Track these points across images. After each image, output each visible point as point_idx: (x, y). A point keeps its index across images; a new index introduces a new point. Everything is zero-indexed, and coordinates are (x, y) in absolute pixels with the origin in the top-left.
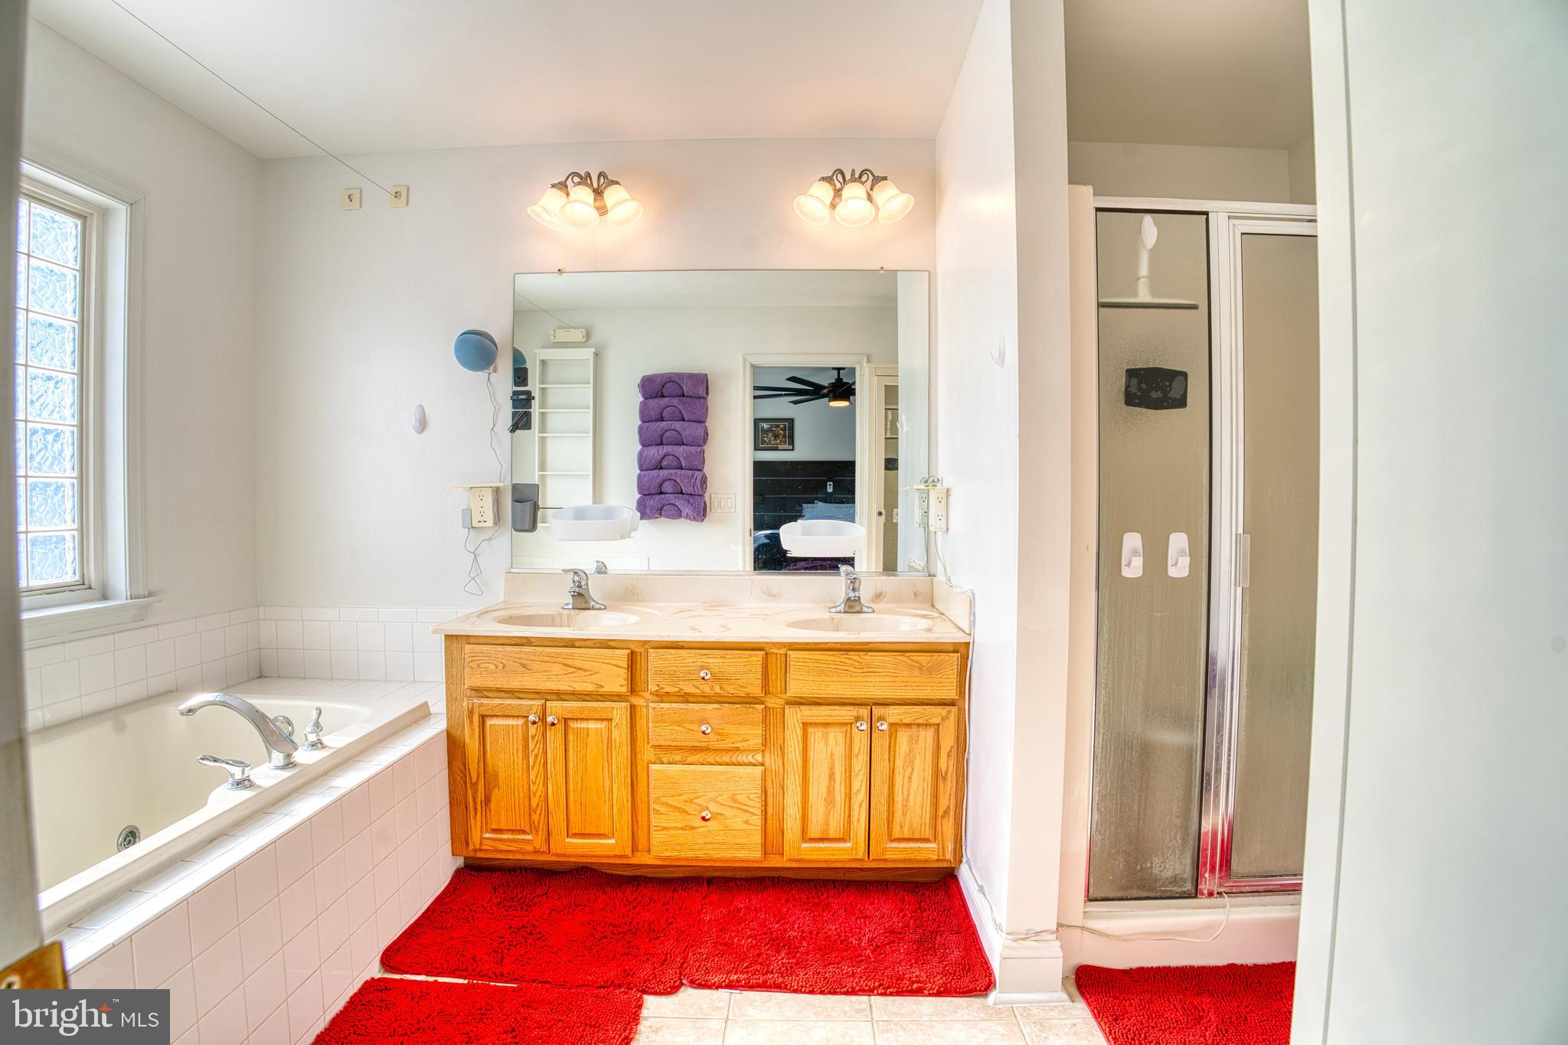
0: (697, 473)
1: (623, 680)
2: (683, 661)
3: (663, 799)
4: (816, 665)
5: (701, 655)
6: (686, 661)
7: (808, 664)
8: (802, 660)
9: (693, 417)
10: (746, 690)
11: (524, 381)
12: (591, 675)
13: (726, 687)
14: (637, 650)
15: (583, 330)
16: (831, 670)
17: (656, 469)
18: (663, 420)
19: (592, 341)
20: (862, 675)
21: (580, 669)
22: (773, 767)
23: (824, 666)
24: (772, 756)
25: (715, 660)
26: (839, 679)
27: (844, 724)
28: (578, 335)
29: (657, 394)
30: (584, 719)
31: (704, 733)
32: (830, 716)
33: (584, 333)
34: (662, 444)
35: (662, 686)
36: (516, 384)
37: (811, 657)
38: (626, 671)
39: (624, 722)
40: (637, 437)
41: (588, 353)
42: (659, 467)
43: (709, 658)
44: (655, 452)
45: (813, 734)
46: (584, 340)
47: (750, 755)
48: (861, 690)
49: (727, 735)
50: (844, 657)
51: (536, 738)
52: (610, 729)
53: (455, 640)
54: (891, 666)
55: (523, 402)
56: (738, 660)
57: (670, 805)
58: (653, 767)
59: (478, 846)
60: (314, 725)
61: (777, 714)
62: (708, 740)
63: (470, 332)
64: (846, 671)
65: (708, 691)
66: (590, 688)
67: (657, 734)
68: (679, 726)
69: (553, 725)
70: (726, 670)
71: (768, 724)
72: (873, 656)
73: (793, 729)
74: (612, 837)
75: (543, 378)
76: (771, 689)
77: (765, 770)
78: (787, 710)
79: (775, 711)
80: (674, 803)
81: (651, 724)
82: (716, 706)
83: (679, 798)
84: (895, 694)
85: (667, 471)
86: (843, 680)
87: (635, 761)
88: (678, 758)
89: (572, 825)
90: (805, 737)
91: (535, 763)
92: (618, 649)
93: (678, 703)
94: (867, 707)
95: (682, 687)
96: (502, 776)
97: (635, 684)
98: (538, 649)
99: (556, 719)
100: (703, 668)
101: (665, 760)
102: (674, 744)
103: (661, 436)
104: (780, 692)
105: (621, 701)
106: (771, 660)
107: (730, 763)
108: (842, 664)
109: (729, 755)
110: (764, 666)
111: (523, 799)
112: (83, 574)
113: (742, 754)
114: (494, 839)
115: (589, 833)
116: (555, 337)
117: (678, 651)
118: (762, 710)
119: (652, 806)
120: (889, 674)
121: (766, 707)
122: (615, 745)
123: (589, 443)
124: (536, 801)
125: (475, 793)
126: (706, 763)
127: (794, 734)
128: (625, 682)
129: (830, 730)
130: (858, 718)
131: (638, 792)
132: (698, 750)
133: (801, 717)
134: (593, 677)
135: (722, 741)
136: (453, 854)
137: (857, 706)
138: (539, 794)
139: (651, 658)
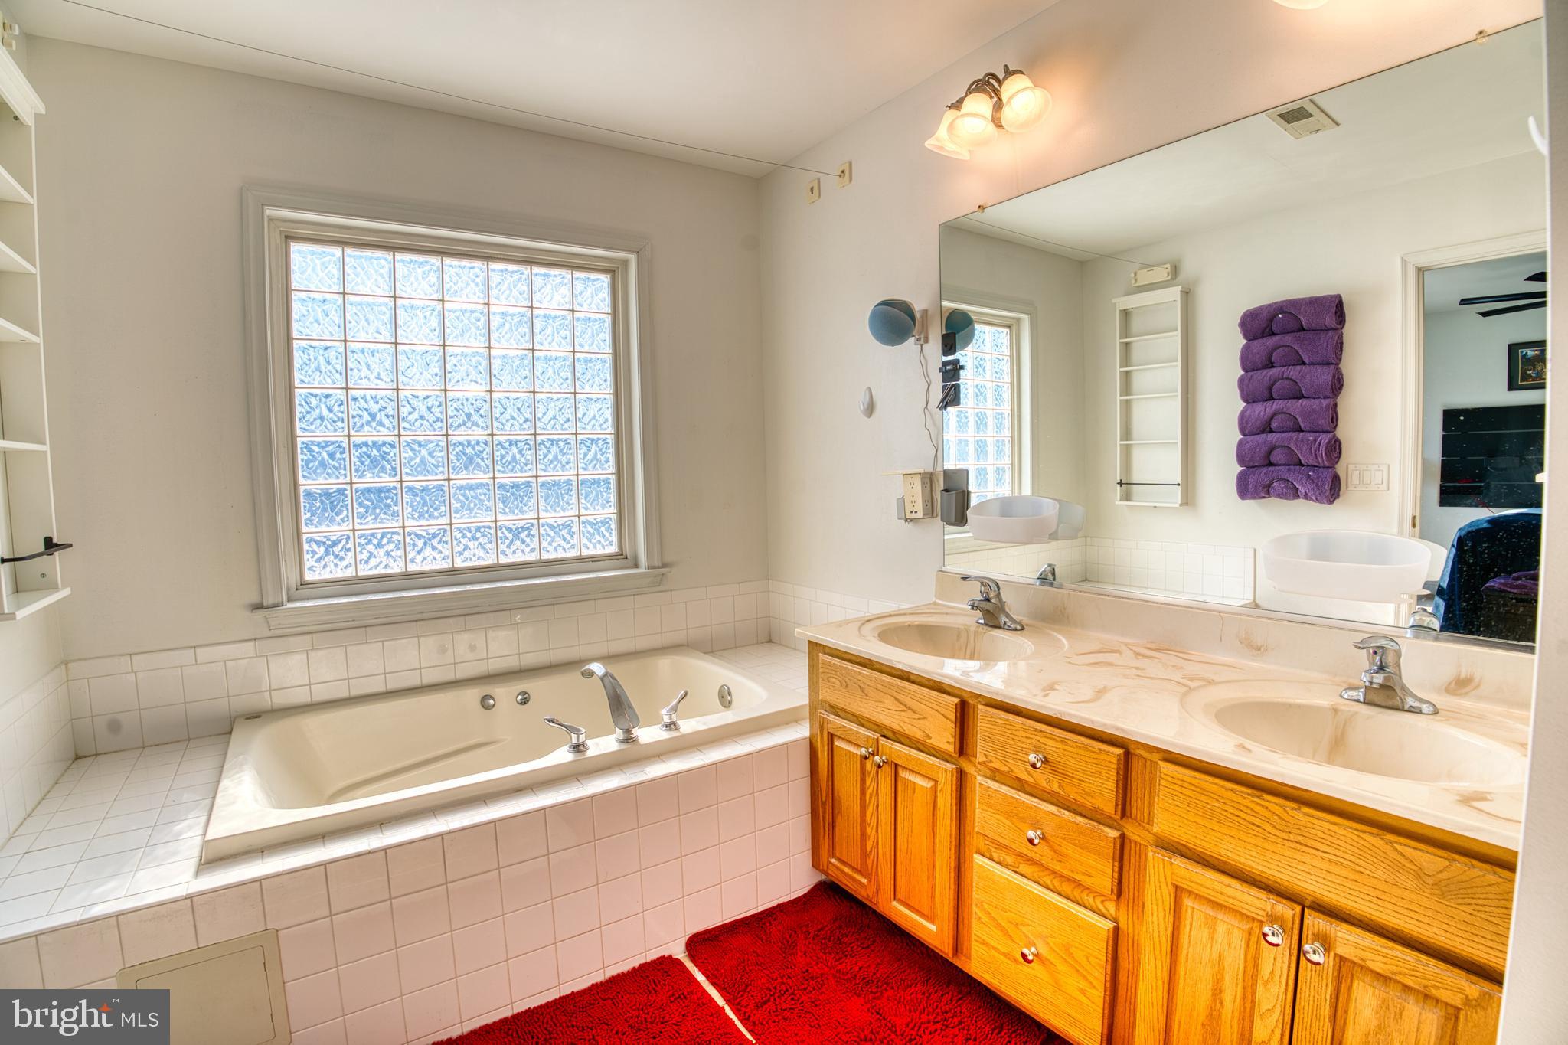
0: (1322, 436)
1: (950, 736)
2: (1014, 732)
3: (986, 906)
4: (1203, 798)
5: (1037, 730)
6: (1017, 733)
7: (1189, 793)
8: (1179, 782)
9: (1318, 359)
10: (1093, 801)
11: (951, 348)
12: (919, 719)
13: (1068, 788)
14: (970, 701)
15: (1168, 266)
16: (1229, 815)
17: (1263, 432)
18: (1273, 367)
19: (1181, 278)
20: (1286, 842)
21: (909, 708)
22: (1130, 930)
23: (1217, 804)
24: (1130, 914)
25: (1054, 743)
26: (1244, 837)
27: (1248, 917)
28: (1162, 274)
29: (1263, 333)
30: (913, 771)
31: (1031, 841)
32: (1222, 893)
33: (1169, 270)
34: (1271, 398)
35: (991, 758)
36: (945, 353)
37: (1194, 781)
38: (953, 726)
39: (949, 790)
40: (1237, 392)
41: (1174, 293)
42: (1268, 429)
43: (1045, 737)
44: (1262, 410)
45: (1190, 911)
46: (1169, 277)
47: (1099, 900)
48: (1282, 870)
49: (1064, 856)
50: (1253, 802)
51: (871, 775)
52: (935, 792)
53: (815, 647)
54: (1348, 846)
55: (952, 373)
56: (1083, 753)
57: (992, 918)
58: (976, 857)
59: (825, 868)
60: (671, 710)
61: (1142, 855)
62: (1042, 852)
63: (881, 304)
64: (1255, 828)
65: (1043, 783)
66: (919, 735)
67: (983, 819)
68: (1007, 819)
69: (880, 766)
70: (1067, 762)
71: (1126, 862)
72: (1312, 816)
73: (1158, 888)
74: (932, 922)
75: (1126, 331)
76: (1134, 810)
77: (1116, 929)
78: (1150, 854)
79: (1138, 848)
80: (999, 920)
81: (977, 803)
82: (1053, 809)
83: (1003, 913)
84: (1354, 905)
85: (1278, 435)
86: (1249, 840)
87: (962, 842)
88: (1009, 860)
89: (898, 889)
90: (1177, 910)
91: (870, 802)
92: (949, 697)
93: (1008, 786)
94: (1296, 905)
95: (1013, 768)
96: (844, 803)
97: (963, 747)
98: (876, 674)
99: (883, 761)
100: (1037, 749)
101: (995, 855)
102: (1001, 840)
103: (1270, 389)
104: (1146, 821)
105: (948, 762)
106: (1136, 766)
107: (1072, 897)
108: (1249, 811)
109: (1072, 887)
110: (1121, 773)
111: (859, 836)
112: (621, 548)
113: (1086, 892)
114: (837, 868)
115: (912, 905)
116: (1136, 280)
117: (1011, 717)
118: (1115, 838)
119: (974, 908)
120: (1342, 860)
121: (1123, 837)
122: (940, 814)
123: (1176, 405)
124: (869, 845)
125: (824, 812)
126: (1041, 882)
127: (1159, 897)
128: (952, 740)
129: (1220, 916)
130: (1273, 919)
131: (965, 882)
132: (1030, 861)
133: (1172, 873)
134: (921, 722)
135: (1057, 861)
136: (813, 866)
137: (1279, 899)
138: (872, 838)
139: (979, 717)
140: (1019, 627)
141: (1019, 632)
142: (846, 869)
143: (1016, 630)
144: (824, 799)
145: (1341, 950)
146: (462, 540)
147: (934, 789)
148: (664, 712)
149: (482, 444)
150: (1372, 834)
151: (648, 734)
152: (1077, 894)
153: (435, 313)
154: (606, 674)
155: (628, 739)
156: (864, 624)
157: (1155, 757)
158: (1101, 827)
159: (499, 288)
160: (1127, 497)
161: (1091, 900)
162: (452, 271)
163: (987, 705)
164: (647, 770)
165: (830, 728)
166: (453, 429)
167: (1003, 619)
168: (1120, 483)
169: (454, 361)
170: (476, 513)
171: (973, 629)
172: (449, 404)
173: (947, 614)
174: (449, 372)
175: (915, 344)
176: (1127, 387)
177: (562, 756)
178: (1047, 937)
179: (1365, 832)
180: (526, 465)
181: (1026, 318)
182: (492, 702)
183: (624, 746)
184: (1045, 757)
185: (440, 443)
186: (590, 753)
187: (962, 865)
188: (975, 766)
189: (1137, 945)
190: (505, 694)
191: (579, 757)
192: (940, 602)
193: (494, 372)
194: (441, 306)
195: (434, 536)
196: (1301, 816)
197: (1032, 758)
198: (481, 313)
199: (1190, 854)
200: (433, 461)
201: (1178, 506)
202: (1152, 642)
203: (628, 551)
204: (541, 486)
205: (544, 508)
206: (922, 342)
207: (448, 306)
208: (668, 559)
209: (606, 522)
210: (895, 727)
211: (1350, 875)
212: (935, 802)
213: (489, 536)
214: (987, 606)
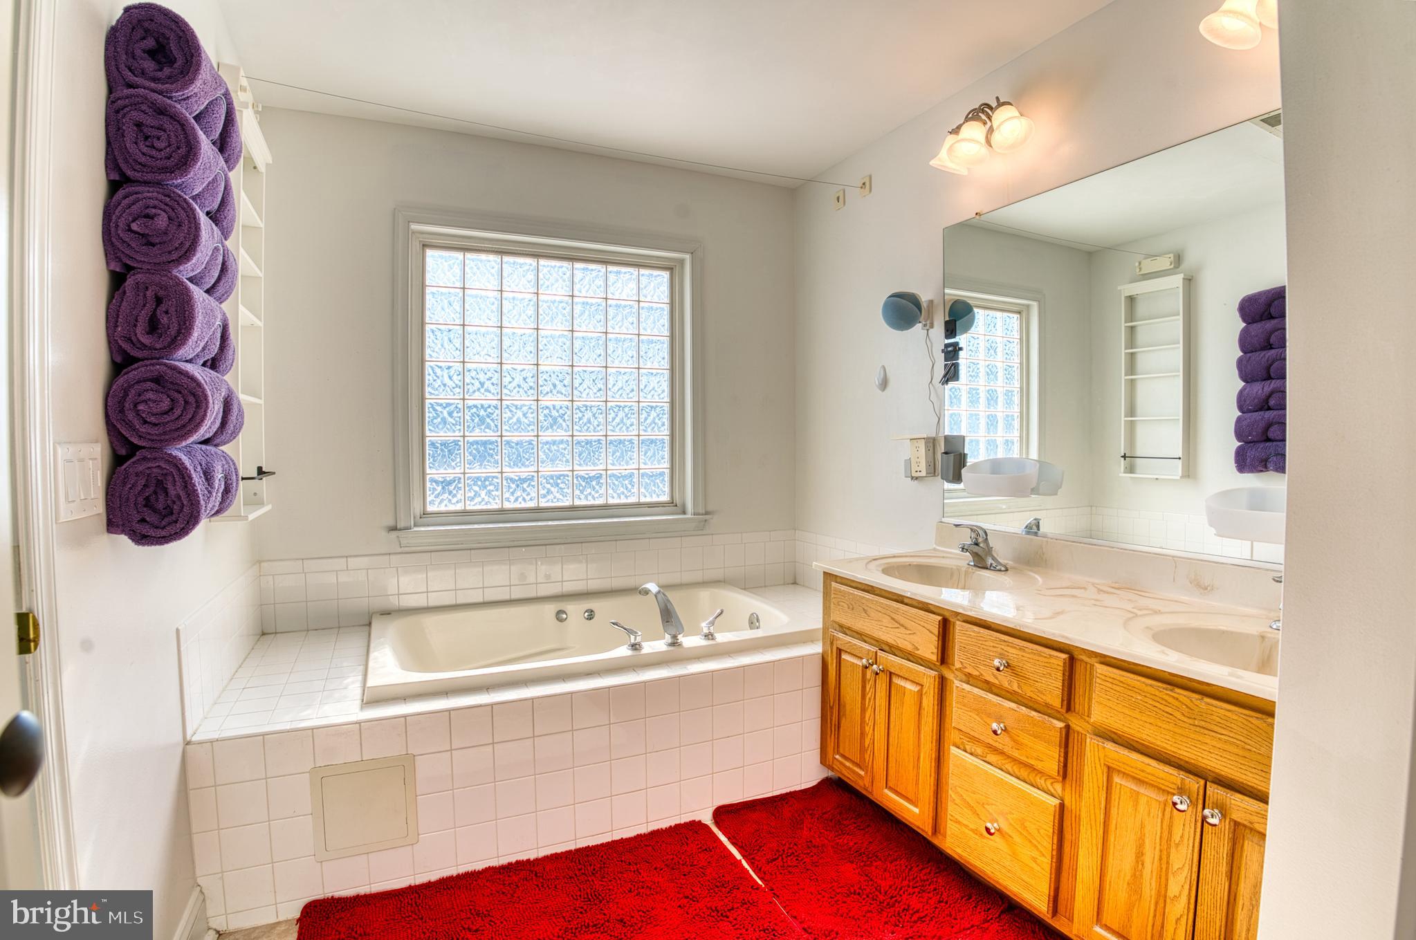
1: (934, 648)
2: (984, 643)
3: (959, 790)
4: (1129, 693)
5: (1001, 640)
6: (987, 643)
7: (1119, 689)
8: (1110, 680)
10: (1044, 698)
11: (952, 333)
12: (910, 634)
13: (1025, 688)
14: (951, 619)
15: (1171, 255)
16: (1148, 706)
17: (1261, 409)
18: (1271, 348)
19: (1184, 266)
20: (1192, 728)
21: (902, 626)
22: (1074, 807)
23: (1139, 698)
24: (1073, 793)
25: (1015, 652)
26: (1159, 723)
27: (1163, 791)
28: (1165, 263)
29: (1262, 316)
30: (904, 678)
31: (995, 732)
32: (1143, 771)
33: (1172, 258)
34: (1268, 377)
35: (965, 666)
36: (947, 337)
37: (1122, 679)
38: (937, 640)
39: (932, 693)
40: (1236, 372)
41: (1177, 281)
42: (1266, 407)
43: (1008, 646)
44: (1259, 389)
45: (1118, 787)
46: (1172, 267)
47: (1049, 782)
48: (1189, 750)
49: (1022, 744)
50: (1167, 694)
51: (870, 683)
52: (921, 695)
53: (829, 576)
54: (1239, 729)
55: (952, 354)
56: (1037, 658)
57: (964, 800)
58: (954, 750)
59: (831, 763)
60: (710, 623)
61: (1082, 742)
62: (1003, 742)
63: (893, 296)
64: (1168, 715)
65: (1006, 685)
66: (909, 648)
67: (958, 716)
68: (977, 715)
69: (877, 674)
70: (1024, 666)
71: (1070, 749)
72: (1212, 705)
73: (1093, 768)
74: (916, 806)
75: (1131, 315)
76: (1077, 706)
77: (1062, 806)
78: (1088, 740)
79: (1080, 738)
80: (968, 799)
81: (954, 703)
82: (1013, 705)
83: (972, 795)
84: (1244, 777)
85: (1275, 412)
86: (1164, 726)
87: (942, 737)
88: (979, 751)
89: (889, 778)
90: (1109, 788)
91: (869, 705)
92: (934, 616)
93: (979, 688)
94: (1200, 780)
95: (982, 672)
96: (848, 708)
97: (944, 656)
98: (876, 598)
99: (880, 670)
100: (1001, 656)
101: (968, 748)
102: (972, 733)
103: (1268, 369)
104: (1086, 714)
105: (932, 669)
106: (1079, 669)
107: (1027, 780)
108: (1164, 702)
109: (1027, 770)
110: (1067, 674)
111: (859, 734)
112: (672, 497)
113: (1039, 775)
114: (841, 763)
115: (900, 792)
116: (1140, 269)
117: (982, 630)
118: (1061, 728)
119: (950, 792)
120: (1235, 741)
121: (1068, 727)
122: (924, 713)
123: (1179, 382)
124: (867, 742)
125: (832, 716)
126: (1004, 768)
127: (1094, 776)
128: (935, 651)
129: (1142, 790)
130: (1181, 791)
131: (944, 771)
132: (995, 750)
133: (1105, 756)
134: (911, 636)
135: (1016, 749)
136: (821, 763)
137: (1187, 775)
138: (869, 736)
139: (957, 631)
140: (1003, 569)
141: (1003, 573)
142: (848, 764)
143: (1000, 570)
144: (831, 704)
145: (1236, 816)
146: (546, 485)
147: (920, 693)
148: (704, 625)
149: (564, 408)
150: (1257, 718)
151: (690, 641)
152: (1031, 778)
153: (532, 303)
154: (659, 592)
155: (675, 643)
156: (871, 561)
157: (1093, 661)
158: (1050, 719)
159: (581, 283)
160: (1131, 469)
161: (1043, 782)
162: (545, 270)
163: (964, 621)
164: (689, 667)
165: (838, 644)
166: (542, 395)
167: (990, 561)
168: (1124, 457)
169: (545, 341)
170: (557, 464)
171: (964, 569)
172: (540, 375)
173: (943, 557)
174: (541, 350)
175: (922, 329)
176: (1132, 367)
177: (623, 651)
178: (1007, 814)
179: (1252, 717)
180: (598, 426)
181: (1035, 305)
182: (564, 616)
183: (672, 648)
184: (1007, 663)
185: (532, 407)
186: (644, 651)
187: (941, 757)
188: (953, 672)
189: (1078, 818)
190: (575, 610)
191: (635, 653)
192: (938, 548)
193: (575, 350)
194: (536, 298)
195: (525, 480)
196: (1203, 706)
197: (996, 662)
198: (567, 303)
199: (1120, 741)
200: (526, 421)
201: (1179, 478)
202: (1116, 583)
203: (677, 500)
204: (609, 443)
205: (611, 462)
206: (928, 327)
207: (541, 297)
208: (710, 508)
209: (662, 474)
210: (890, 641)
211: (1241, 753)
212: (921, 703)
213: (567, 482)
214: (976, 549)
